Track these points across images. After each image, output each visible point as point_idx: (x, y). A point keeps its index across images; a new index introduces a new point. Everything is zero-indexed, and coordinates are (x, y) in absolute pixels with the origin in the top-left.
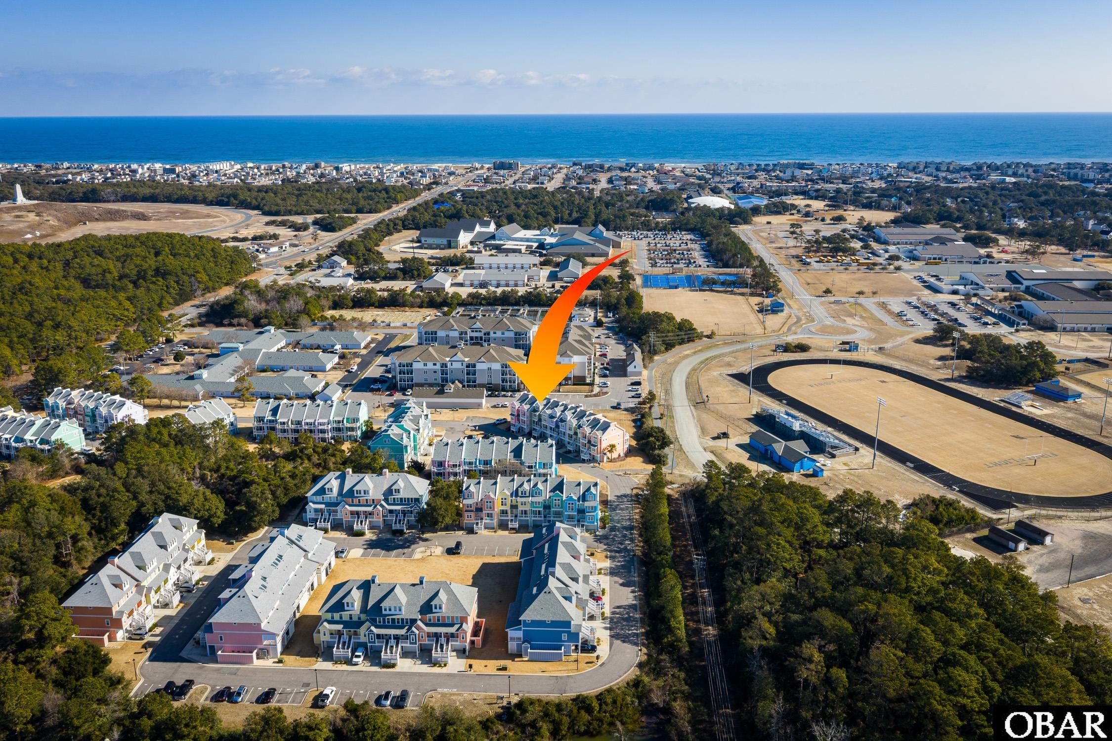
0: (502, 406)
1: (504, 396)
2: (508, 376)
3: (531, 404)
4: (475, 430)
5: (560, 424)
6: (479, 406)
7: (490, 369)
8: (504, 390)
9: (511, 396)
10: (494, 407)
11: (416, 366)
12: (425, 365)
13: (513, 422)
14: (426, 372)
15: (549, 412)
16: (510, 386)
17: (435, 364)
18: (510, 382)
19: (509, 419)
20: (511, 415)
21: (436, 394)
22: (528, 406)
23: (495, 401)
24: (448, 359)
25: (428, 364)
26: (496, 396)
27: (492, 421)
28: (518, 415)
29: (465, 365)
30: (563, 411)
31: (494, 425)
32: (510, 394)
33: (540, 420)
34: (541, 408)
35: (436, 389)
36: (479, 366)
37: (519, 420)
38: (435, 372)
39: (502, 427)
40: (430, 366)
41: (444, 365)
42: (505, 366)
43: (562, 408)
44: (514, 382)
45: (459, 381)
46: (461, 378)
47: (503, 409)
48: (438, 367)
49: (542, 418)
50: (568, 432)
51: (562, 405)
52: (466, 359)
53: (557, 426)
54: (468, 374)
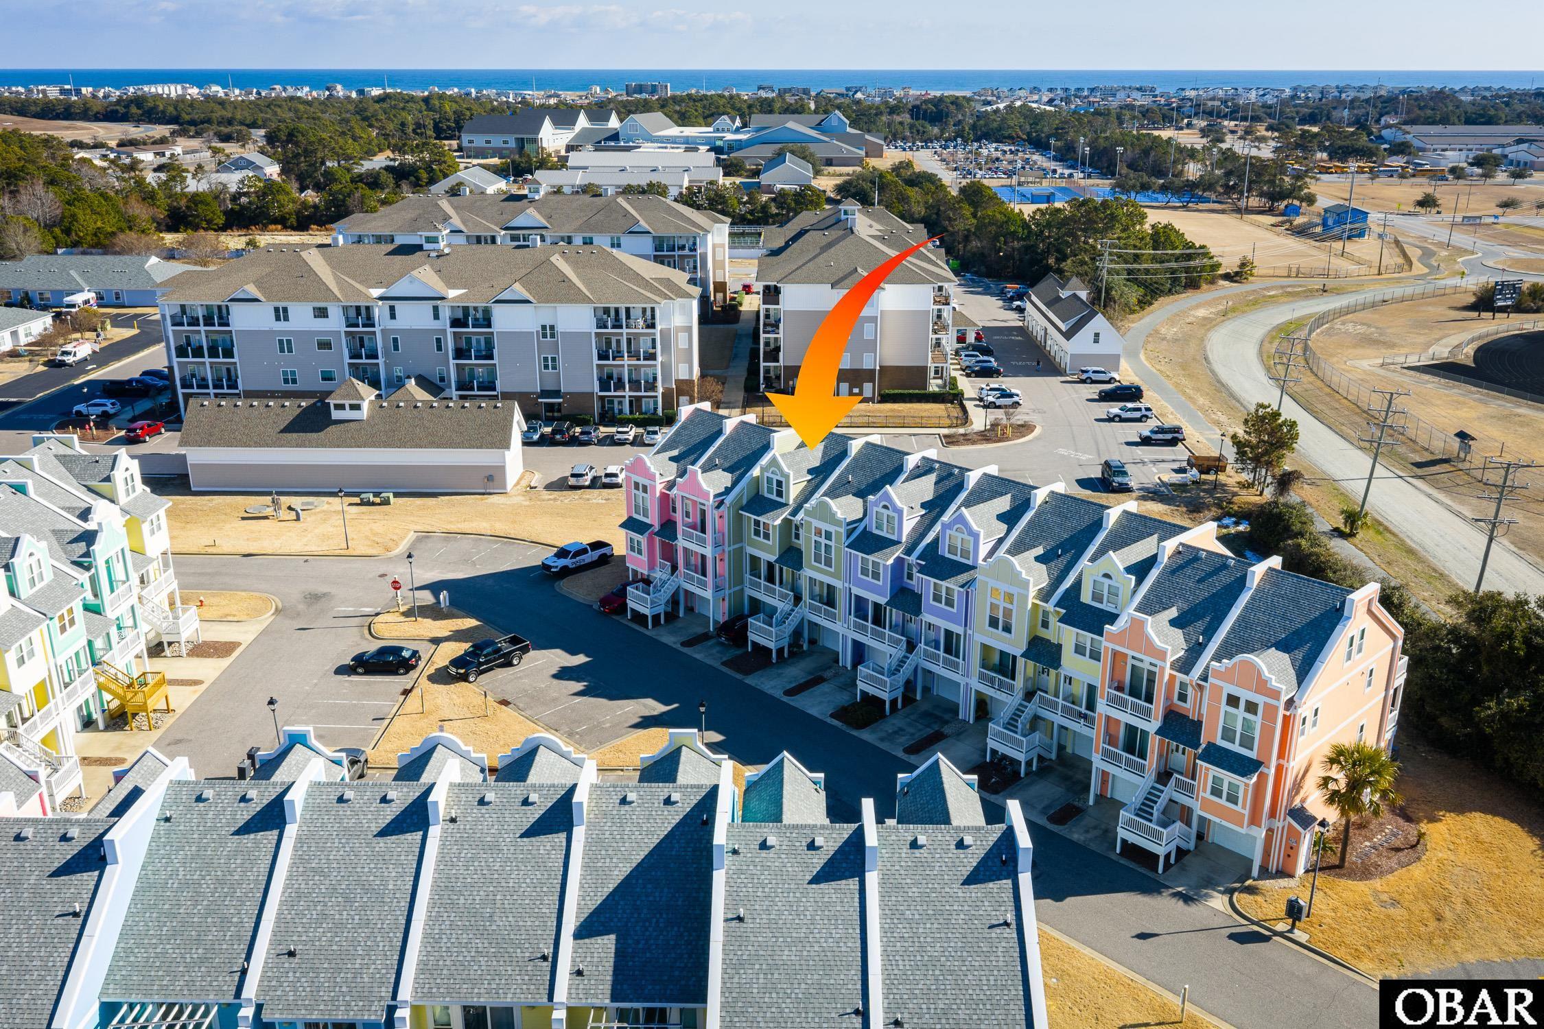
0: (595, 484)
1: (611, 441)
2: (626, 361)
3: (740, 467)
4: (433, 612)
5: (925, 584)
6: (491, 481)
7: (548, 331)
8: (608, 417)
9: (637, 442)
10: (560, 485)
11: (243, 319)
12: (281, 314)
13: (639, 564)
14: (285, 346)
15: (847, 508)
16: (635, 403)
17: (321, 313)
18: (635, 385)
19: (619, 543)
20: (631, 524)
21: (291, 428)
22: (724, 479)
23: (563, 460)
24: (376, 292)
25: (296, 310)
26: (574, 442)
27: (534, 558)
28: (668, 528)
29: (446, 314)
30: (935, 508)
31: (544, 576)
32: (632, 432)
33: (792, 556)
34: (794, 491)
35: (292, 408)
36: (506, 320)
37: (669, 554)
38: (325, 345)
39: (583, 590)
40: (301, 318)
41: (360, 316)
42: (610, 318)
43: (926, 488)
44: (651, 386)
45: (423, 382)
46: (434, 372)
47: (597, 496)
48: (335, 323)
49: (806, 543)
50: (981, 635)
51: (925, 468)
52: (452, 293)
53: (906, 599)
54: (460, 353)
